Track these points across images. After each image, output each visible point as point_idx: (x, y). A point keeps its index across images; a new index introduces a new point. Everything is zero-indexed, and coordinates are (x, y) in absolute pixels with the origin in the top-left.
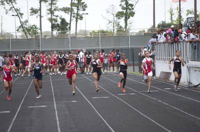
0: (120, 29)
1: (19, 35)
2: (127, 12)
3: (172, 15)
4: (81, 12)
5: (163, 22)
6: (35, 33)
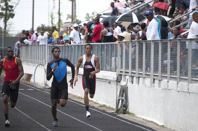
3: (52, 19)
5: (42, 25)
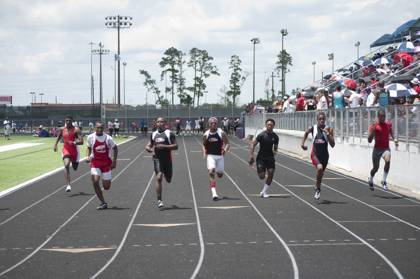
0: (230, 104)
1: (159, 106)
2: (235, 92)
3: (268, 94)
4: (202, 91)
5: (260, 99)
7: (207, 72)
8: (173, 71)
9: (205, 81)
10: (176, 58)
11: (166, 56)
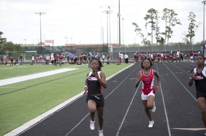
0: (188, 42)
1: (142, 45)
2: (191, 35)
4: (170, 35)
6: (149, 44)
7: (174, 23)
8: (153, 23)
9: (172, 28)
10: (154, 15)
11: (148, 14)
